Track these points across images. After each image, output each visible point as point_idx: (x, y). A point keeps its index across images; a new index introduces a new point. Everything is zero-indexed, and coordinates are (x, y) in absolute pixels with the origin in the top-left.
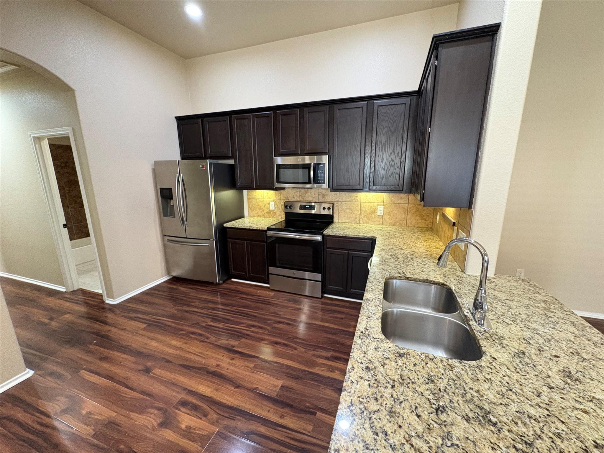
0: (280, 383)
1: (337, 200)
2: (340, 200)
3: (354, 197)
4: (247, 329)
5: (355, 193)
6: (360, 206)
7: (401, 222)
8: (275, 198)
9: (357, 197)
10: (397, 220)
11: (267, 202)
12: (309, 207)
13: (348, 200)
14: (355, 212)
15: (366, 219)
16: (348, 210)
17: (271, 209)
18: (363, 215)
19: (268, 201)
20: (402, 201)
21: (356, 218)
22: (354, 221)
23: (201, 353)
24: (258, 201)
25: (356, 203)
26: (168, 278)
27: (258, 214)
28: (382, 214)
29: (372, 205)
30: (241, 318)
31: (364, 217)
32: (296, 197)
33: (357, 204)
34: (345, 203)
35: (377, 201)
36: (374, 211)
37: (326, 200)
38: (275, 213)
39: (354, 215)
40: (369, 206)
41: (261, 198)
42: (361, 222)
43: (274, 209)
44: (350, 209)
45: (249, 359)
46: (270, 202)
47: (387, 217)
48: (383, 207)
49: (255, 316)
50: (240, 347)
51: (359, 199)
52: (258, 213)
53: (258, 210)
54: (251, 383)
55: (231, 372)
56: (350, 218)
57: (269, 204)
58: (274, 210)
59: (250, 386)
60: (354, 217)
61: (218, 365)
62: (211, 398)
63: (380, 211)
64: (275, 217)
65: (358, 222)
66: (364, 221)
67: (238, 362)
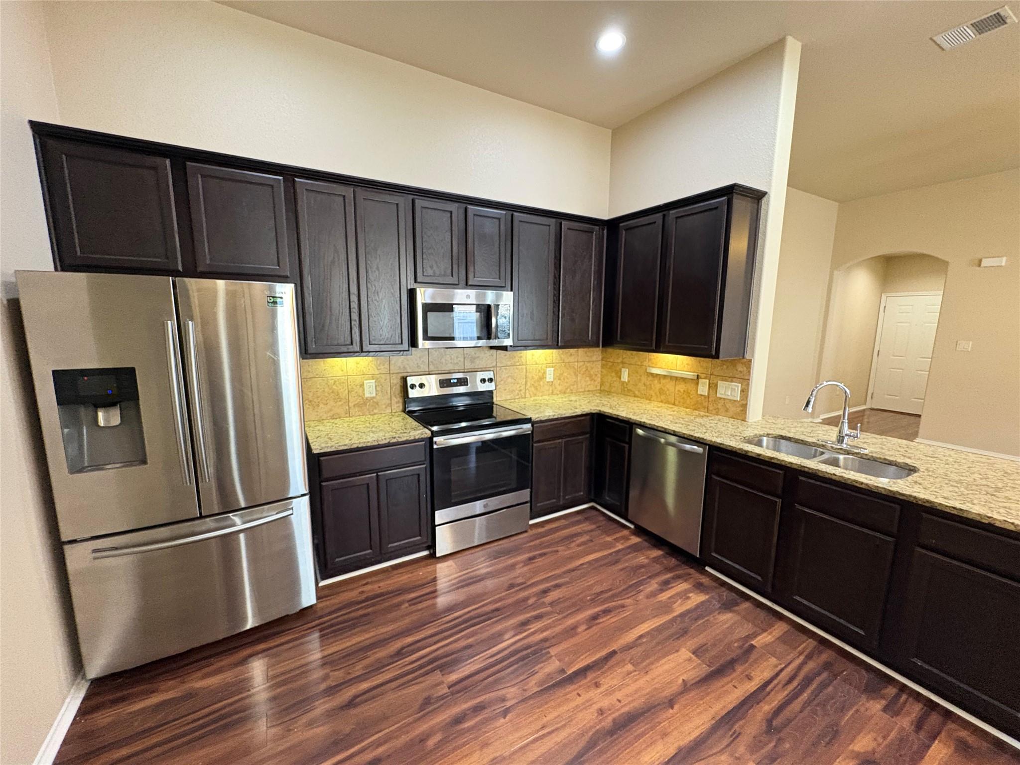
0: (685, 653)
1: (494, 364)
2: (498, 365)
3: (517, 358)
4: (524, 634)
5: (519, 352)
6: (525, 371)
7: (572, 388)
8: (377, 372)
9: (521, 357)
10: (568, 385)
11: (357, 382)
12: (456, 381)
13: (509, 363)
14: (520, 382)
15: (533, 389)
16: (510, 380)
17: (367, 395)
18: (529, 384)
19: (359, 380)
20: (572, 359)
21: (521, 390)
22: (518, 395)
23: (543, 727)
24: (332, 382)
25: (520, 367)
26: (82, 694)
27: (332, 413)
28: (552, 380)
29: (539, 368)
30: (481, 628)
31: (530, 387)
32: (422, 366)
33: (522, 368)
34: (506, 369)
35: (545, 362)
36: (542, 377)
37: (476, 367)
38: (377, 404)
39: (518, 386)
40: (536, 369)
41: (340, 373)
42: (527, 395)
43: (374, 395)
44: (512, 377)
45: (610, 663)
46: (365, 382)
47: (557, 382)
48: (553, 369)
49: (497, 610)
50: (570, 664)
51: (523, 360)
52: (331, 410)
53: (332, 403)
54: (670, 682)
55: (630, 699)
56: (513, 391)
57: (362, 385)
58: (373, 398)
59: (675, 688)
60: (518, 389)
61: (601, 712)
62: (680, 750)
63: (550, 375)
64: (375, 411)
65: (524, 396)
66: (531, 393)
67: (610, 680)
